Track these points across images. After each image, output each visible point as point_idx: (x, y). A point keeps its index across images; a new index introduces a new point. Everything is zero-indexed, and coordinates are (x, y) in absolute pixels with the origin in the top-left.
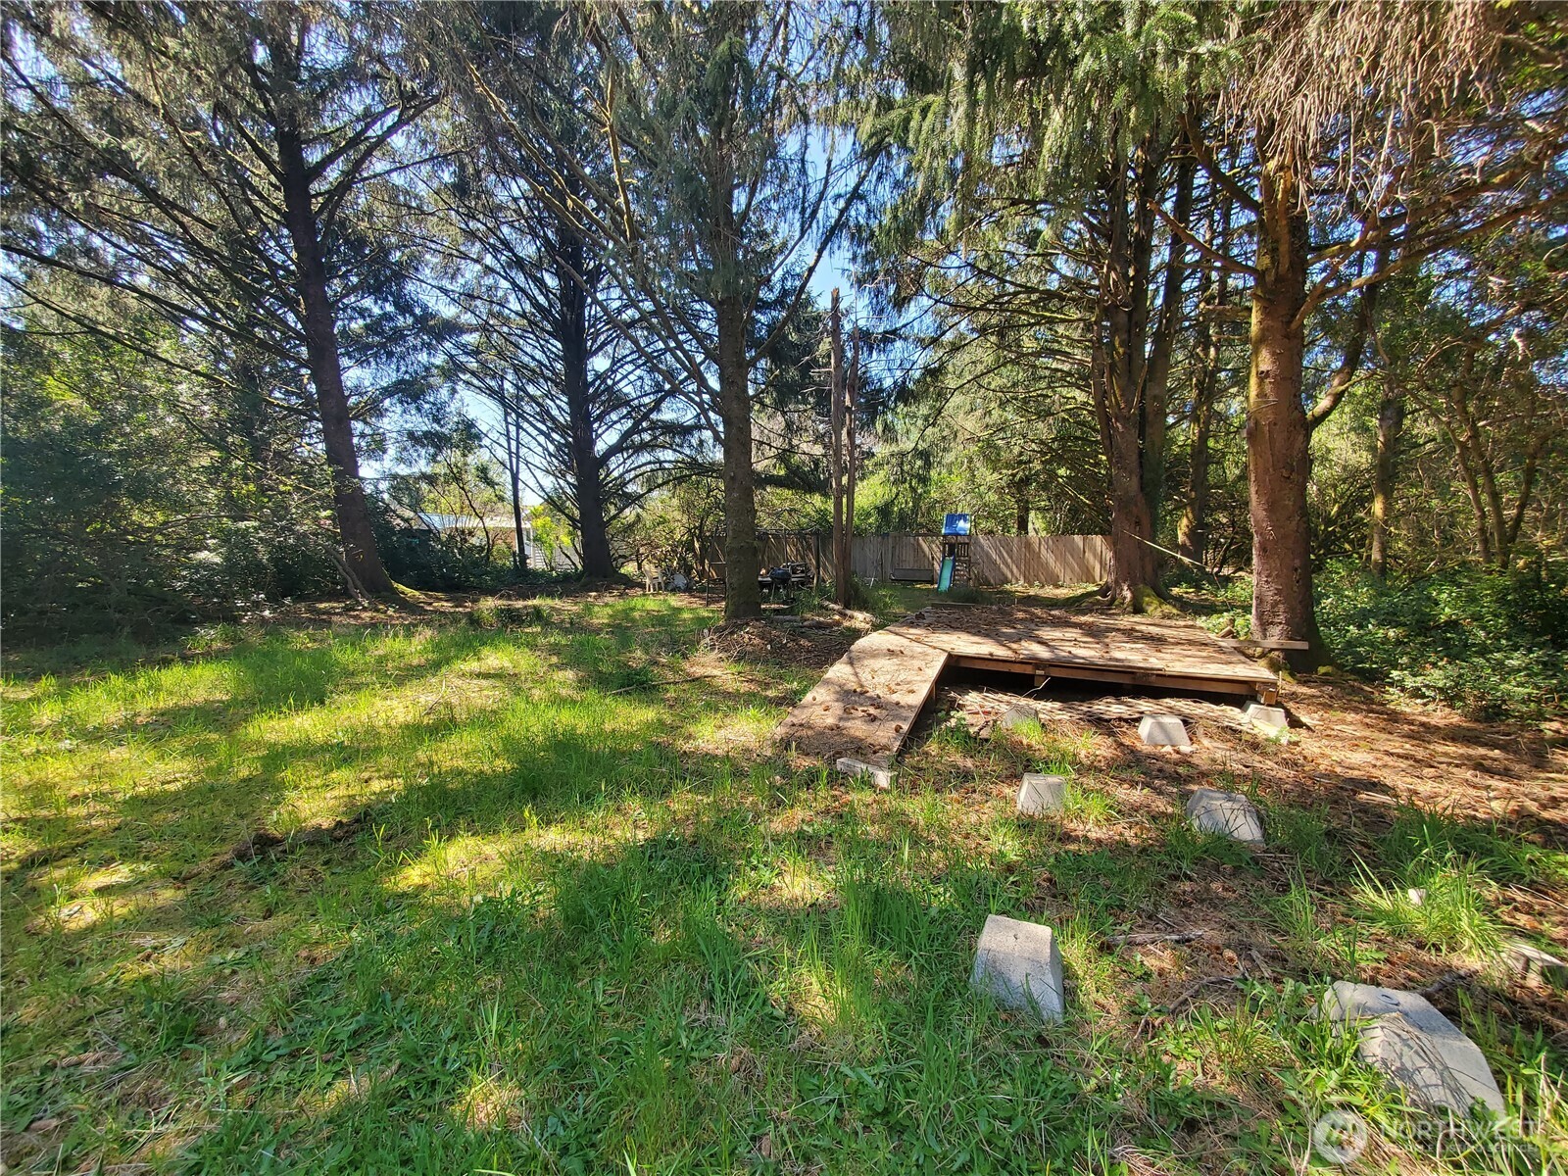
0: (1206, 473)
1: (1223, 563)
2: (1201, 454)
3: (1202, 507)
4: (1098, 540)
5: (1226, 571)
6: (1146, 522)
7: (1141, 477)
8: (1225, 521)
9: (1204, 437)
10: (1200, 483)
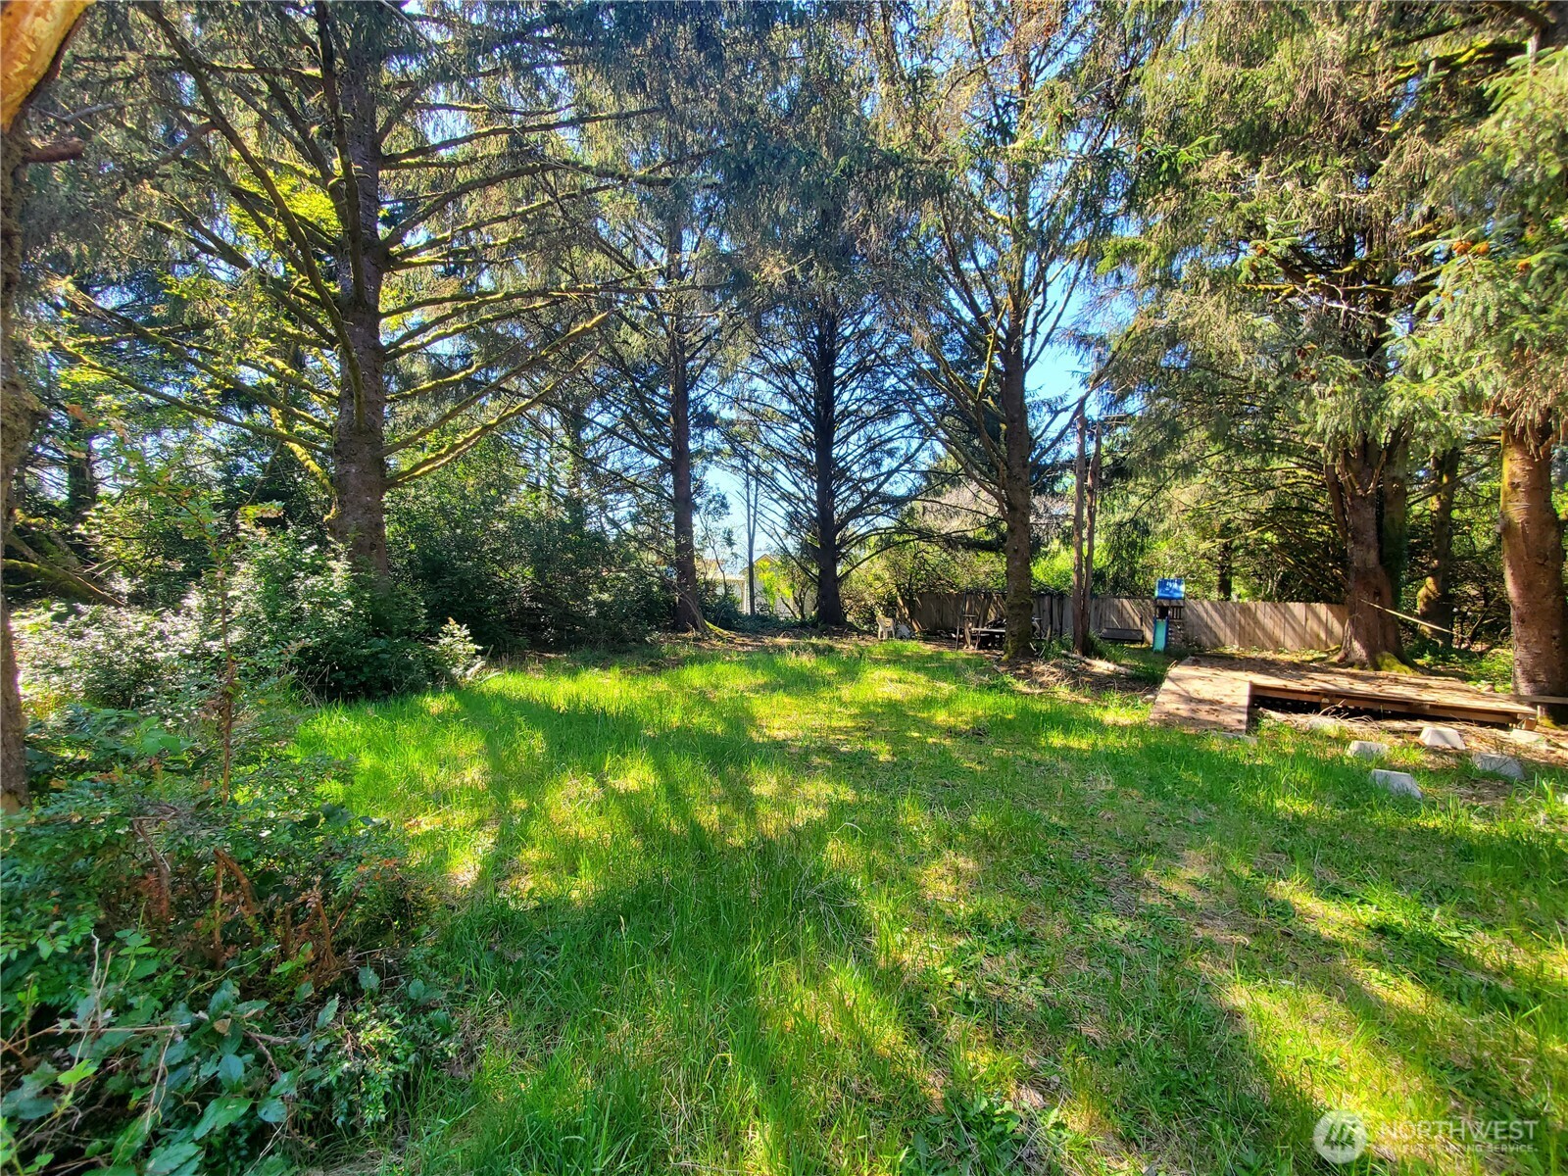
0: (1450, 544)
1: (1473, 639)
2: (1444, 524)
3: (1446, 578)
4: (1322, 609)
5: (1478, 647)
6: (1387, 591)
7: (1380, 551)
8: (1474, 592)
9: (1446, 507)
10: (1445, 554)
